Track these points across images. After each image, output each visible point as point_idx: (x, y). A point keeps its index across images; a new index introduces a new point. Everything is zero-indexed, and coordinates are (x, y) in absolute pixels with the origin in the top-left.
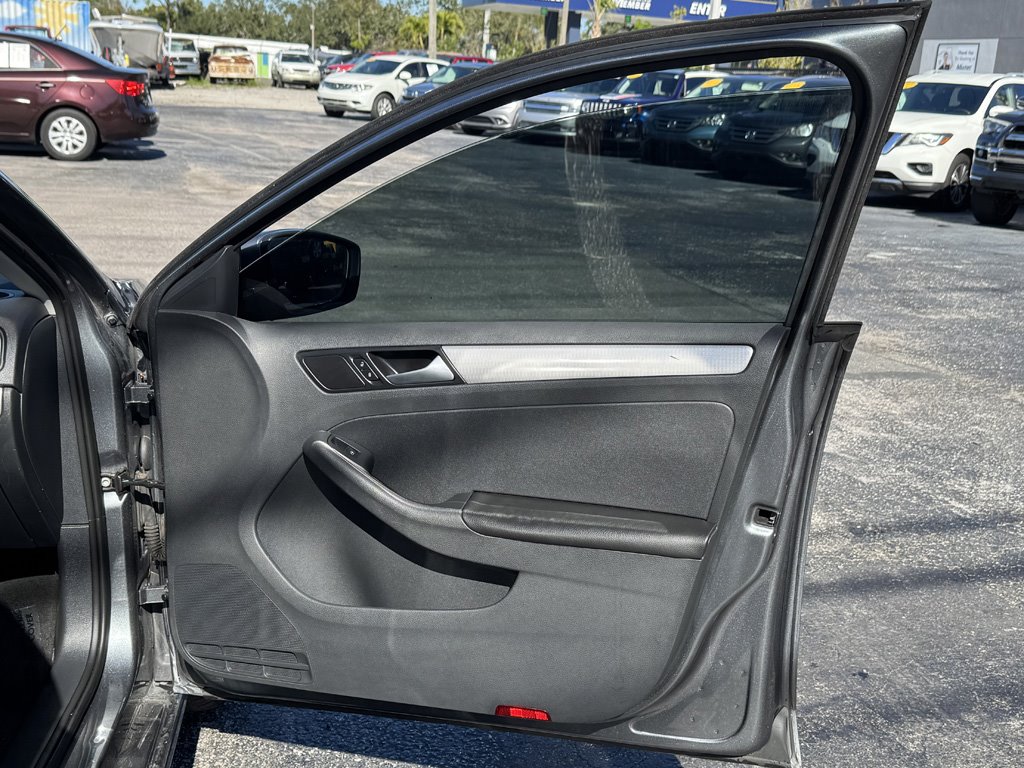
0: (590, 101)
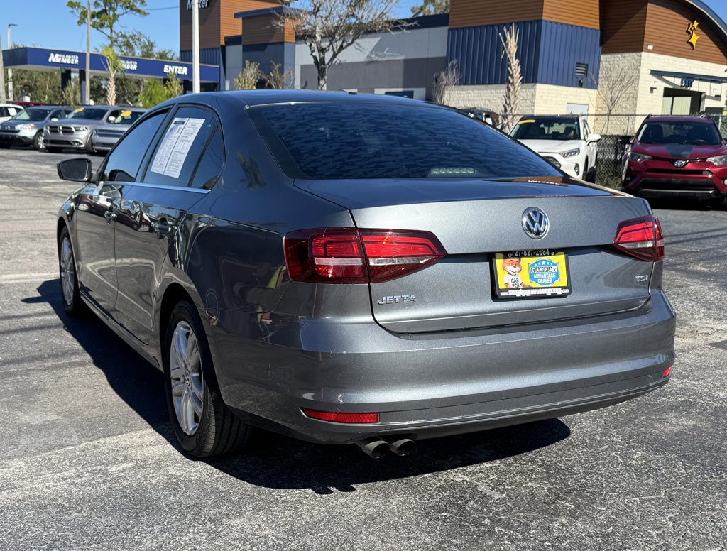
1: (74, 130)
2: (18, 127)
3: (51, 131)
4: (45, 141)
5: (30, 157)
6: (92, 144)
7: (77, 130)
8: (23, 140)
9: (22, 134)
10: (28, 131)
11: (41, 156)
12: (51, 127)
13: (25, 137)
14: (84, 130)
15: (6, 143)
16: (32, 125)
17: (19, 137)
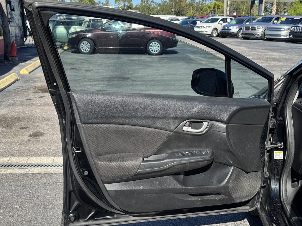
1: (256, 28)
2: (230, 28)
3: (245, 29)
4: (242, 34)
5: (235, 42)
6: (265, 35)
7: (258, 28)
8: (232, 34)
9: (232, 31)
10: (234, 29)
11: (240, 42)
12: (246, 27)
13: (233, 32)
14: (261, 28)
15: (225, 35)
16: (237, 26)
17: (230, 32)
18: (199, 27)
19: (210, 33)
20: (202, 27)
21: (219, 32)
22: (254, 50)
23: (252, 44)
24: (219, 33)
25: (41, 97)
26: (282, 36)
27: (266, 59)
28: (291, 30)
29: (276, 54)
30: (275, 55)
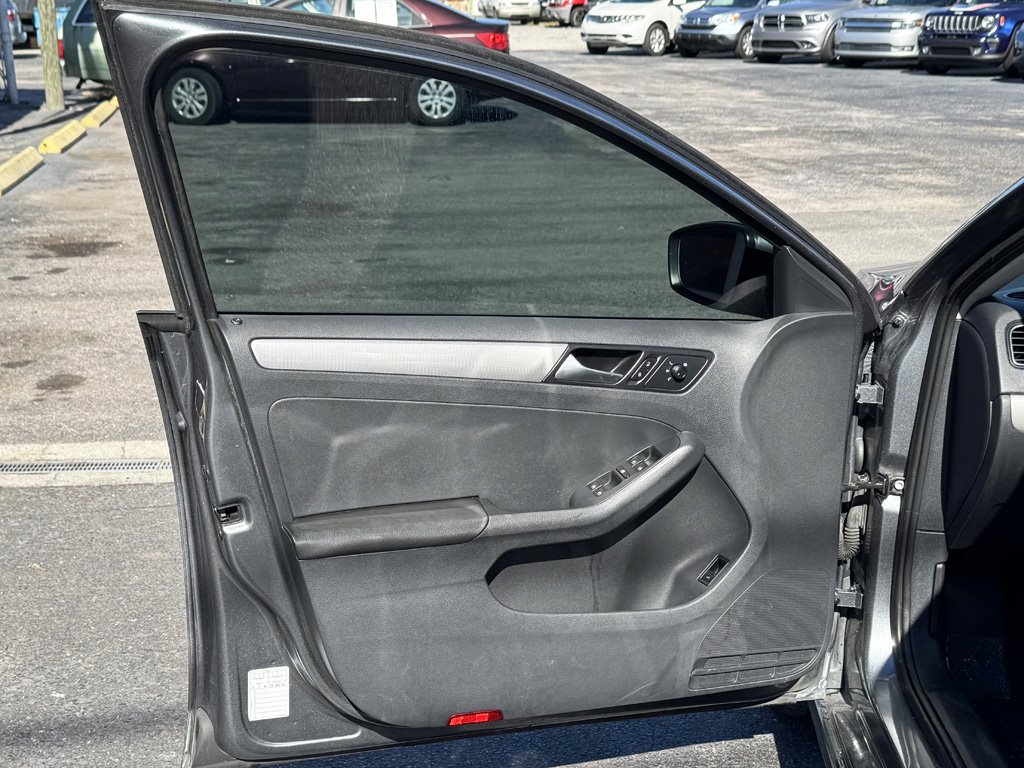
0: (938, 14)
1: (804, 20)
2: (712, 21)
3: (766, 25)
4: (754, 43)
5: (727, 73)
6: (834, 46)
7: (809, 21)
8: (720, 41)
9: (716, 32)
10: (727, 26)
11: (746, 71)
12: (766, 18)
13: (722, 37)
14: (821, 20)
15: (693, 47)
16: (737, 15)
17: (713, 36)
18: (598, 19)
19: (640, 41)
20: (609, 18)
21: (672, 36)
22: (790, 101)
23: (789, 79)
24: (671, 41)
25: (57, 271)
26: (896, 47)
27: (824, 133)
28: (925, 28)
29: (864, 114)
30: (858, 119)
